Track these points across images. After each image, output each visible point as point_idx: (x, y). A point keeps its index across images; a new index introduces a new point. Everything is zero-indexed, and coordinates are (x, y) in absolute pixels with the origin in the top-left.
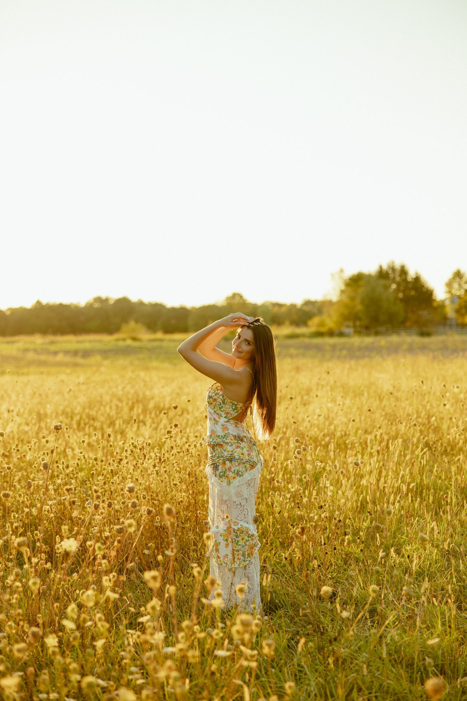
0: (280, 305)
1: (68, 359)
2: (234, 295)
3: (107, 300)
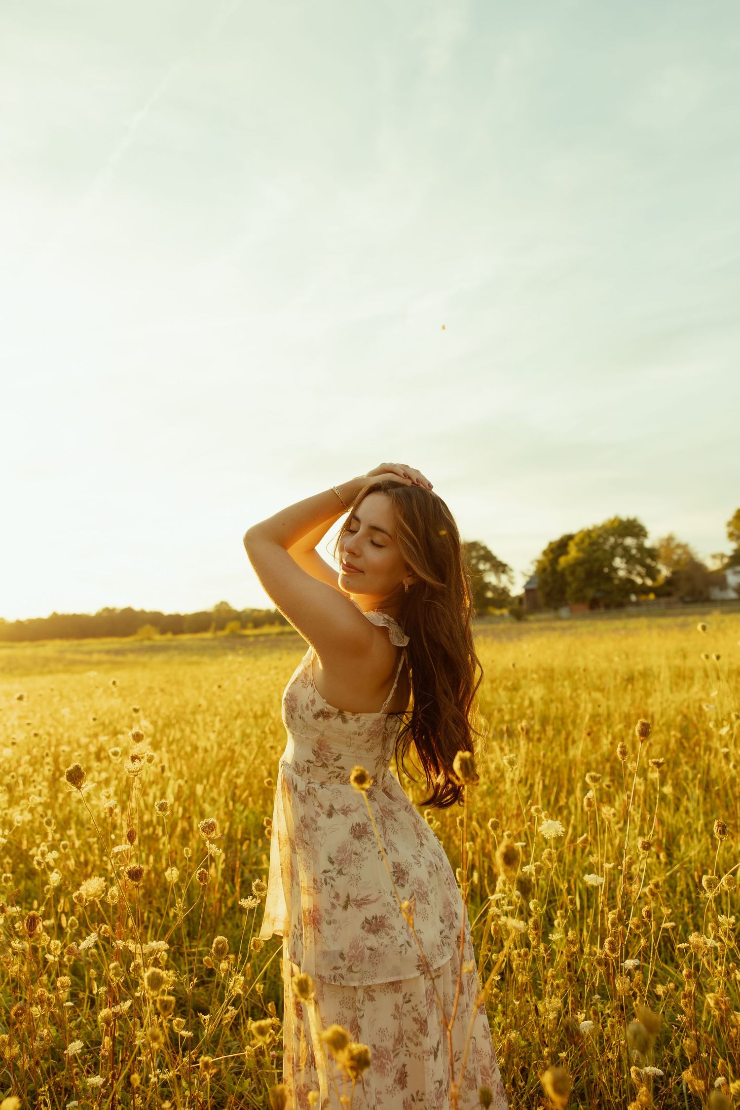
0: (259, 611)
1: (105, 657)
2: (222, 603)
3: (114, 610)
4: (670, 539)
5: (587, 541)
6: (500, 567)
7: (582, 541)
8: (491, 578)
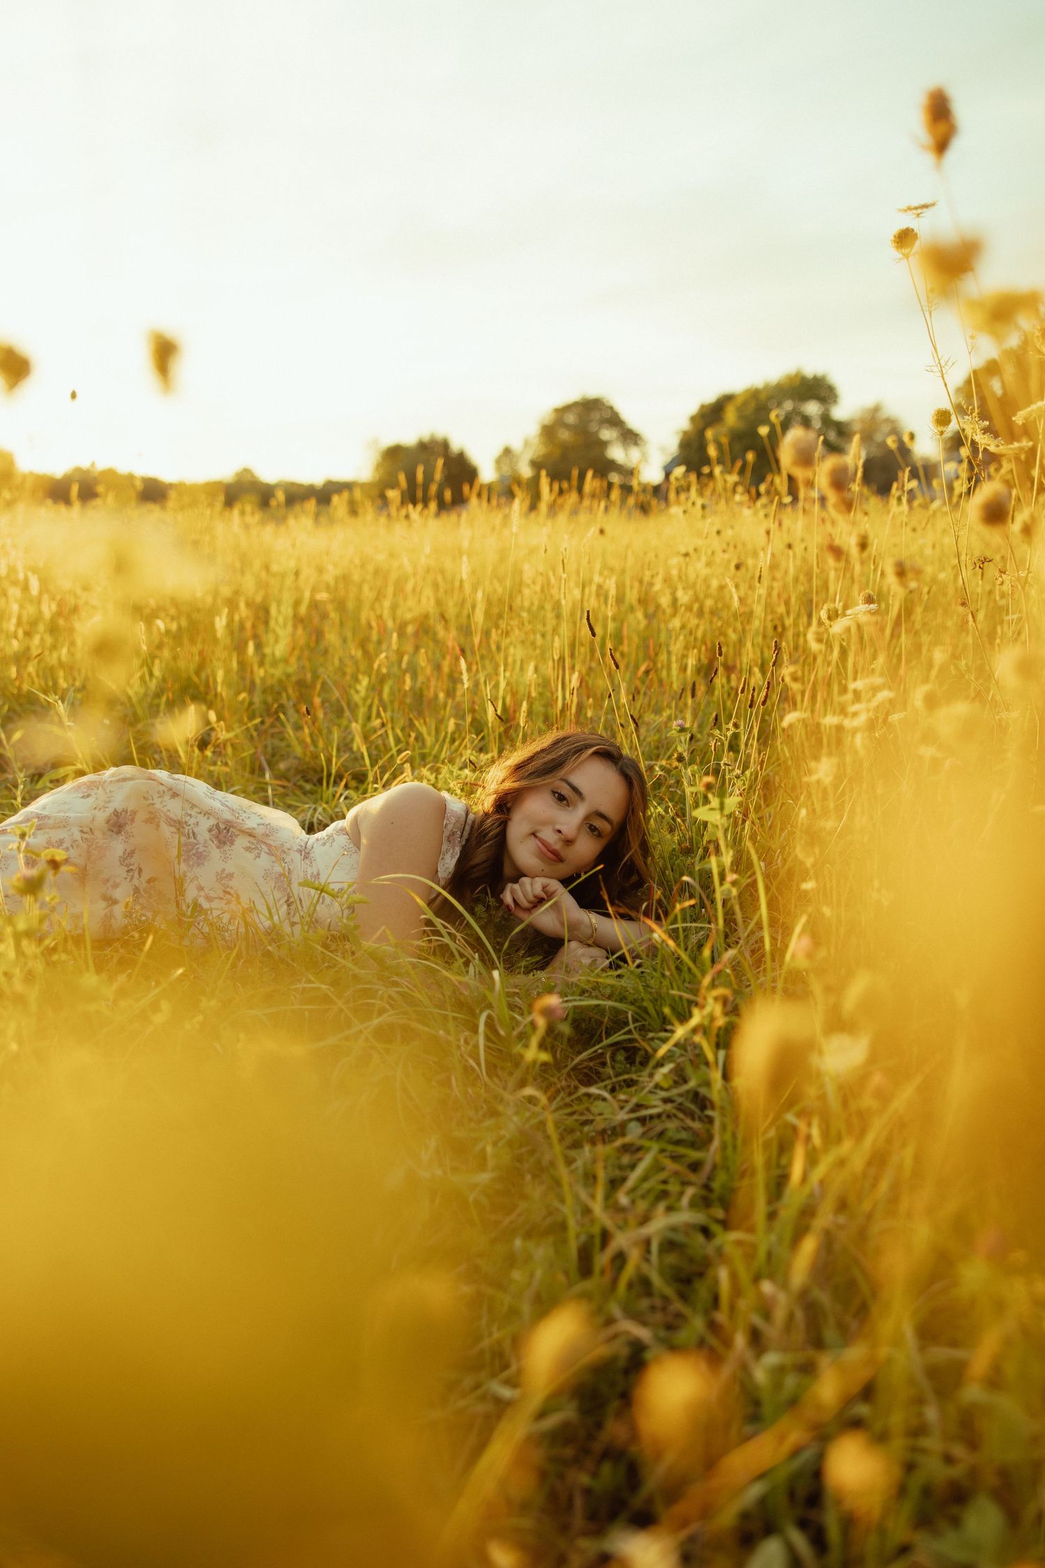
4: (877, 409)
5: (753, 405)
6: (630, 437)
7: (745, 403)
8: (617, 453)
